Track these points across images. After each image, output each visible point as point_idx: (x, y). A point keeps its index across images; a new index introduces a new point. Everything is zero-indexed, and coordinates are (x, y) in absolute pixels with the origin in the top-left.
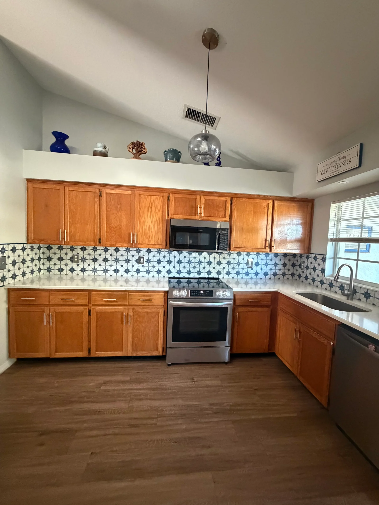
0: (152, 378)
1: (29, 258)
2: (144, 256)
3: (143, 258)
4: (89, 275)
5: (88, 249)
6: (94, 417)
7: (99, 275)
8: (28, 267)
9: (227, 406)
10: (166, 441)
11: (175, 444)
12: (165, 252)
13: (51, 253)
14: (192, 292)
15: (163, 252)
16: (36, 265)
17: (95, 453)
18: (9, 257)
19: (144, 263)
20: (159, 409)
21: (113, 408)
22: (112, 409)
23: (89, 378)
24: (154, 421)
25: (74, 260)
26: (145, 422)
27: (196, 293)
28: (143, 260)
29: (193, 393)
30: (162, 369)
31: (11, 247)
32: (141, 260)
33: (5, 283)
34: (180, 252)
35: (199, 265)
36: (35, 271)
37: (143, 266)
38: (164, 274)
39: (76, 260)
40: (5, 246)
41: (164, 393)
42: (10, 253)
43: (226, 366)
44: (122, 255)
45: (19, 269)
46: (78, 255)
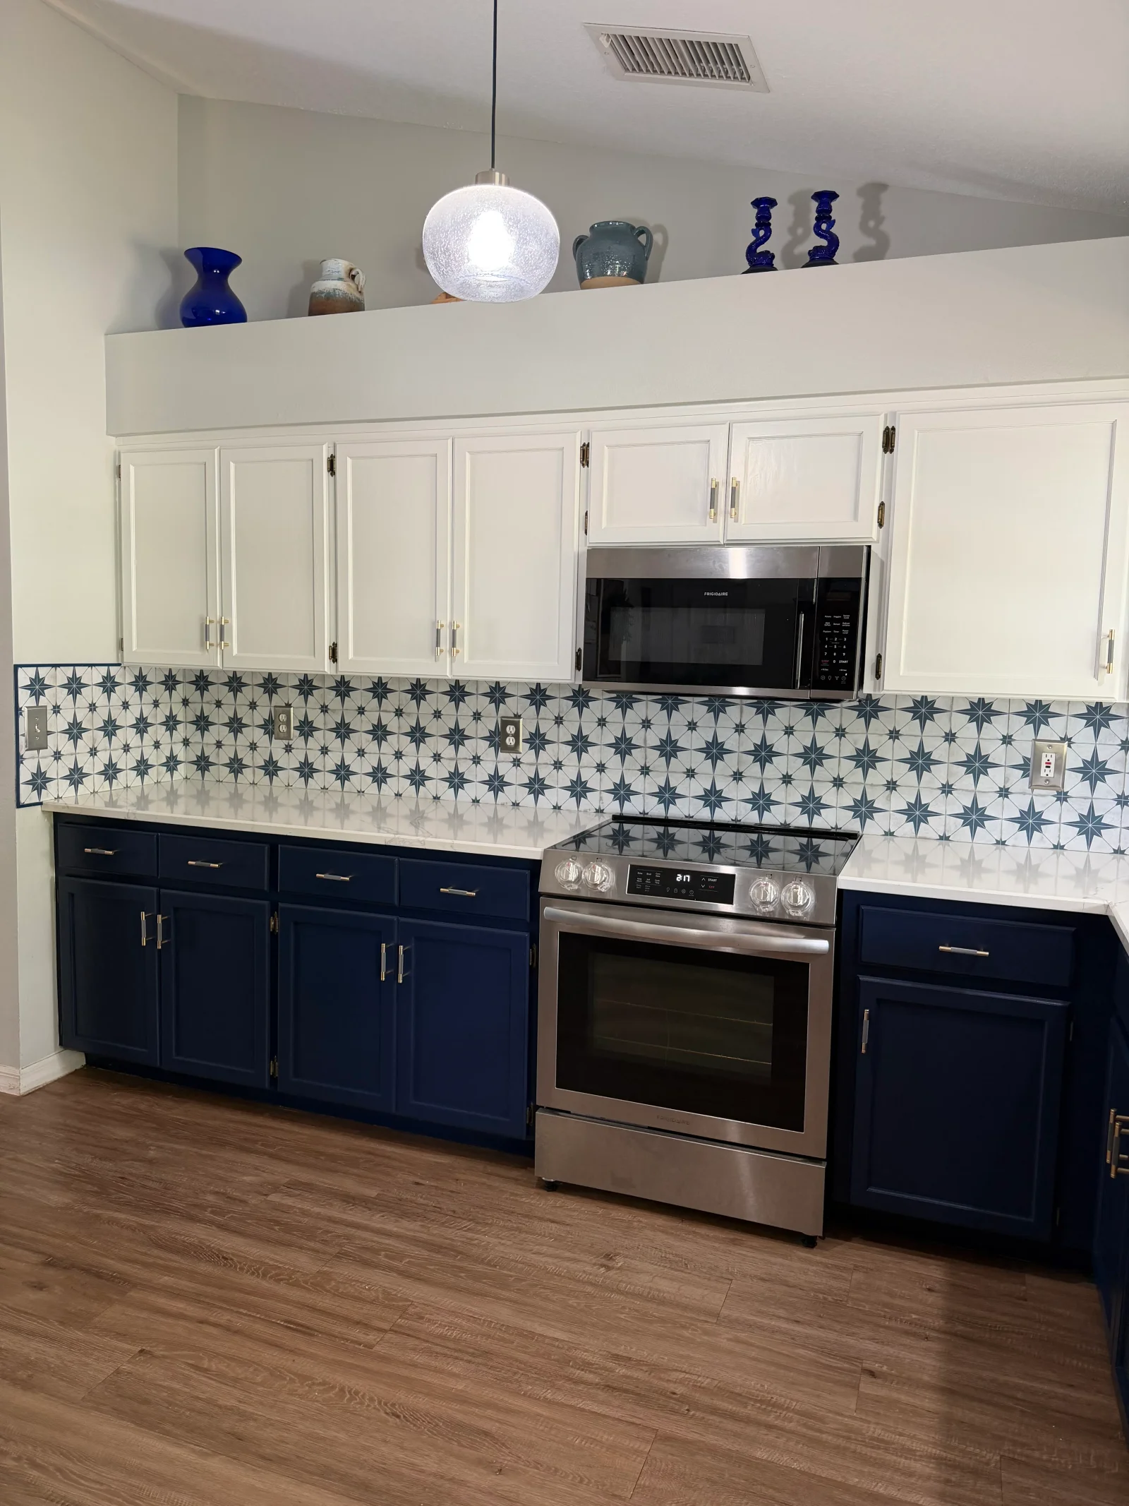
0: (454, 1212)
1: (129, 718)
2: (519, 717)
3: (517, 725)
4: (324, 788)
5: (320, 686)
6: (204, 1268)
7: (359, 792)
8: (126, 748)
9: (681, 1382)
10: (367, 1402)
11: (392, 1420)
12: (602, 706)
13: (208, 703)
14: (640, 876)
15: (597, 699)
16: (157, 745)
17: (149, 1353)
18: (57, 709)
19: (521, 750)
20: (411, 1310)
21: (267, 1261)
22: (263, 1263)
23: (252, 1159)
24: (371, 1337)
25: (276, 731)
26: (338, 1329)
27: (657, 882)
28: (516, 735)
29: (572, 1302)
30: (512, 1194)
31: (63, 675)
32: (508, 735)
33: (48, 796)
34: (670, 703)
35: (763, 768)
36: (152, 766)
37: (517, 763)
38: (601, 799)
39: (283, 728)
40: (43, 672)
41: (461, 1269)
42: (63, 697)
43: (802, 1253)
44: (437, 714)
45: (93, 752)
46: (288, 709)
